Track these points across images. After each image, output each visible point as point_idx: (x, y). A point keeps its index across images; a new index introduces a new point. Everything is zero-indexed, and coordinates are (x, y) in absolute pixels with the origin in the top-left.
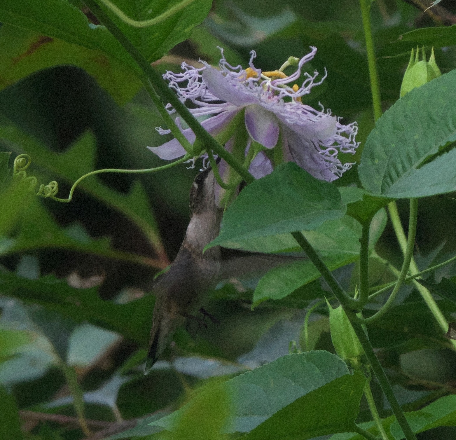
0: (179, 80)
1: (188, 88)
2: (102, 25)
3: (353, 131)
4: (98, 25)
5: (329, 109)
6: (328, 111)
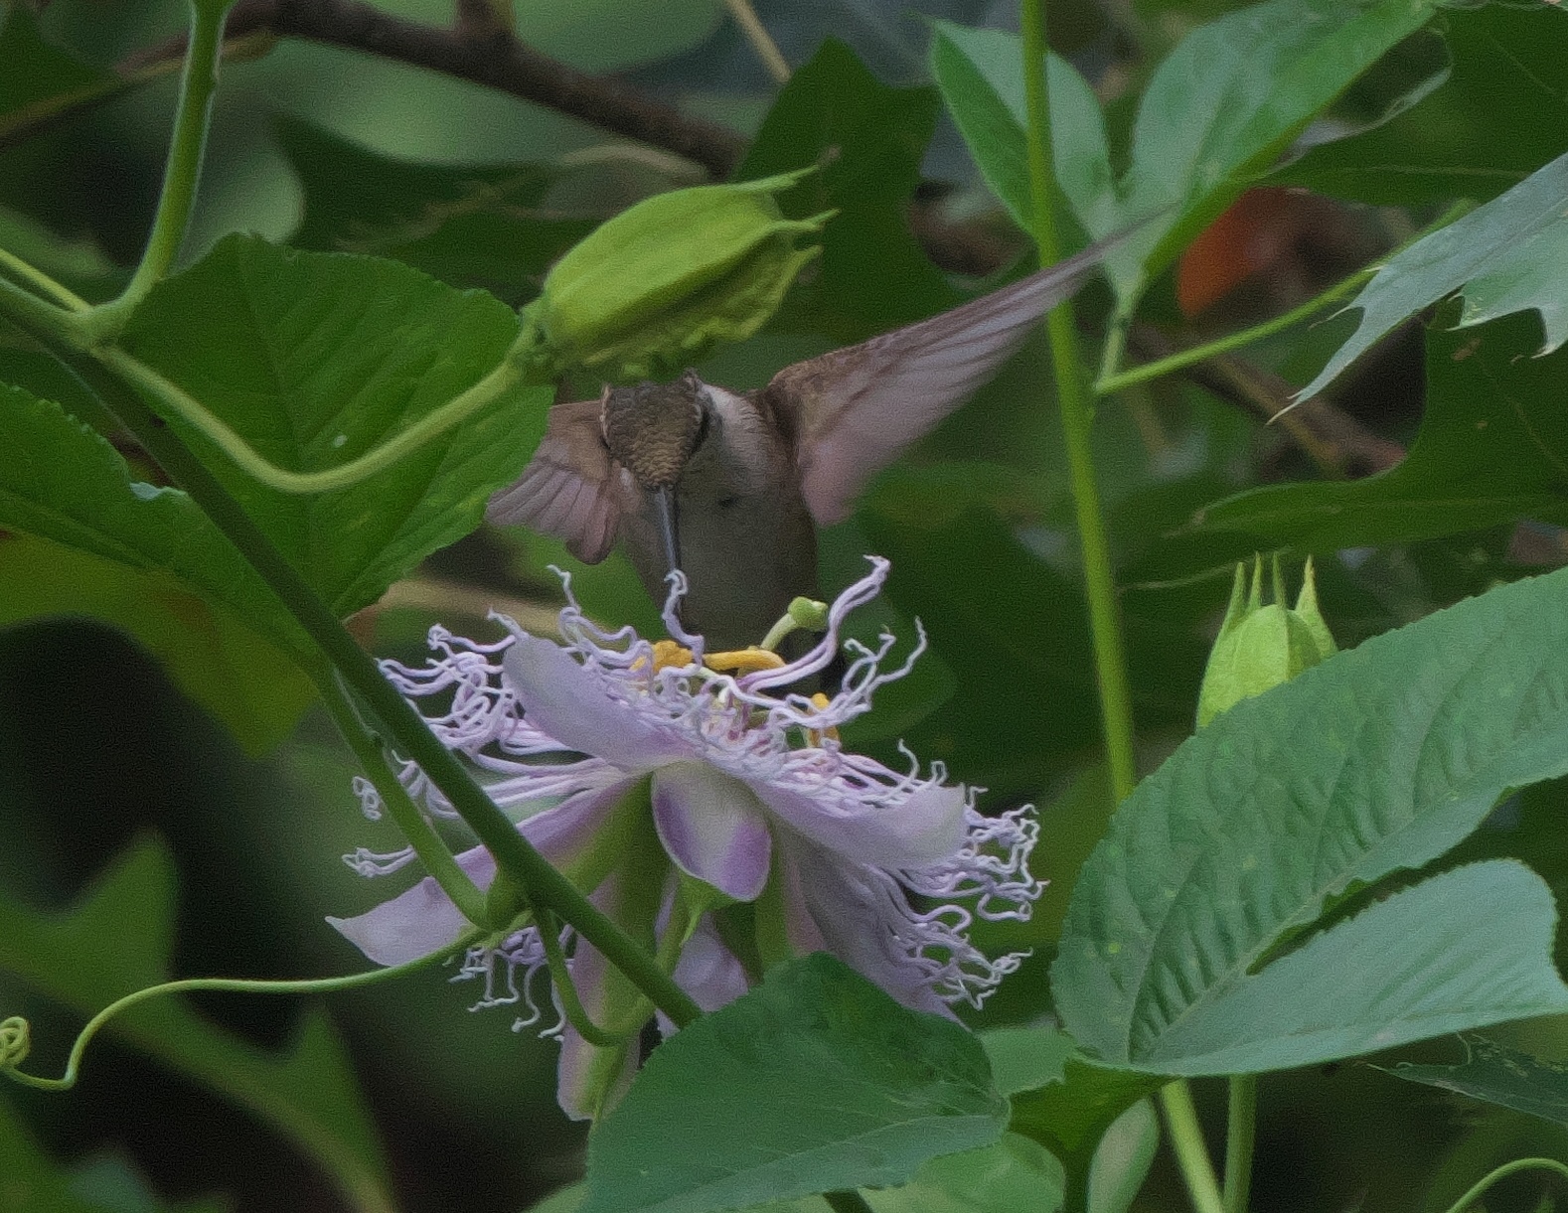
0: (421, 689)
1: (455, 714)
2: (177, 487)
3: (1024, 837)
4: (167, 489)
5: (940, 762)
6: (934, 769)
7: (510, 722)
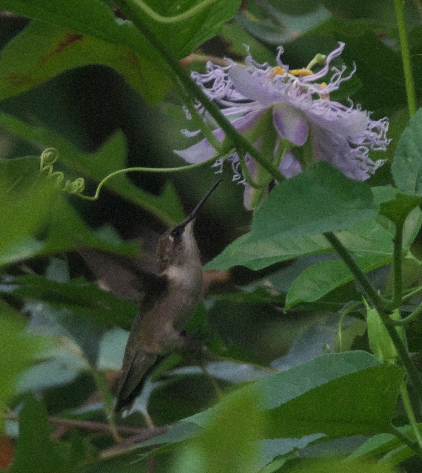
0: (205, 80)
1: (214, 88)
2: (129, 20)
3: (384, 127)
4: (126, 21)
5: (359, 104)
6: (357, 106)
7: (230, 90)
